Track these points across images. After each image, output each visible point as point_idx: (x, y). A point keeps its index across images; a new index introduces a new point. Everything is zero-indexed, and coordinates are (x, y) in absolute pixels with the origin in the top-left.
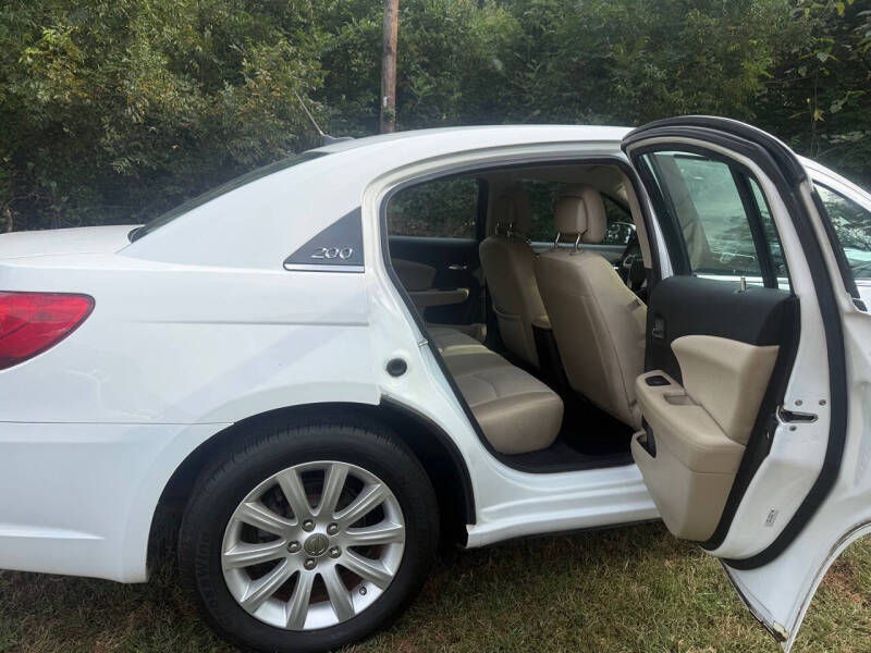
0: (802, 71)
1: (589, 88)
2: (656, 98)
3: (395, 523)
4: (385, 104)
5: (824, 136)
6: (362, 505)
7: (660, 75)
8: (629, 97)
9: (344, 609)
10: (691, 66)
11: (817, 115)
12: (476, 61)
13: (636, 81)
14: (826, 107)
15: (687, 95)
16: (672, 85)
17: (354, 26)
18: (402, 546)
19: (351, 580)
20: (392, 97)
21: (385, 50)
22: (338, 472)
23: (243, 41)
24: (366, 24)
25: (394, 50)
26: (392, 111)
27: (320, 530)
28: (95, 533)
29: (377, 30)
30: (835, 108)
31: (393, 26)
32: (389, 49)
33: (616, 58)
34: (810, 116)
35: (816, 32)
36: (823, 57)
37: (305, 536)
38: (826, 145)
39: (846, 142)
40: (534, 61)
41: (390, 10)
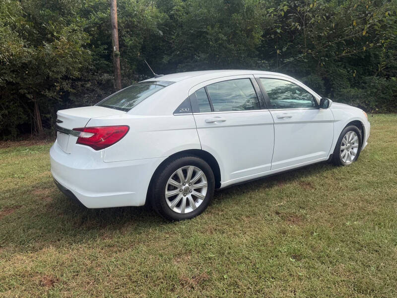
0: (273, 36)
1: (198, 43)
2: (223, 47)
3: (204, 182)
4: (115, 50)
5: (281, 60)
6: (196, 178)
7: (225, 38)
8: (215, 47)
9: (194, 206)
10: (235, 34)
11: (278, 52)
12: (148, 30)
13: (216, 40)
14: (281, 49)
15: (235, 46)
16: (229, 41)
17: (94, 15)
18: (207, 188)
19: (195, 198)
20: (118, 47)
21: (113, 27)
22: (191, 169)
23: (48, 23)
24: (100, 14)
25: (117, 27)
26: (118, 52)
27: (187, 185)
28: (132, 191)
29: (107, 17)
30: (284, 50)
31: (115, 16)
32: (115, 26)
33: (208, 31)
34: (276, 52)
35: (276, 22)
36: (279, 31)
37: (183, 187)
38: (282, 63)
39: (289, 62)
40: (174, 31)
41: (113, 10)
